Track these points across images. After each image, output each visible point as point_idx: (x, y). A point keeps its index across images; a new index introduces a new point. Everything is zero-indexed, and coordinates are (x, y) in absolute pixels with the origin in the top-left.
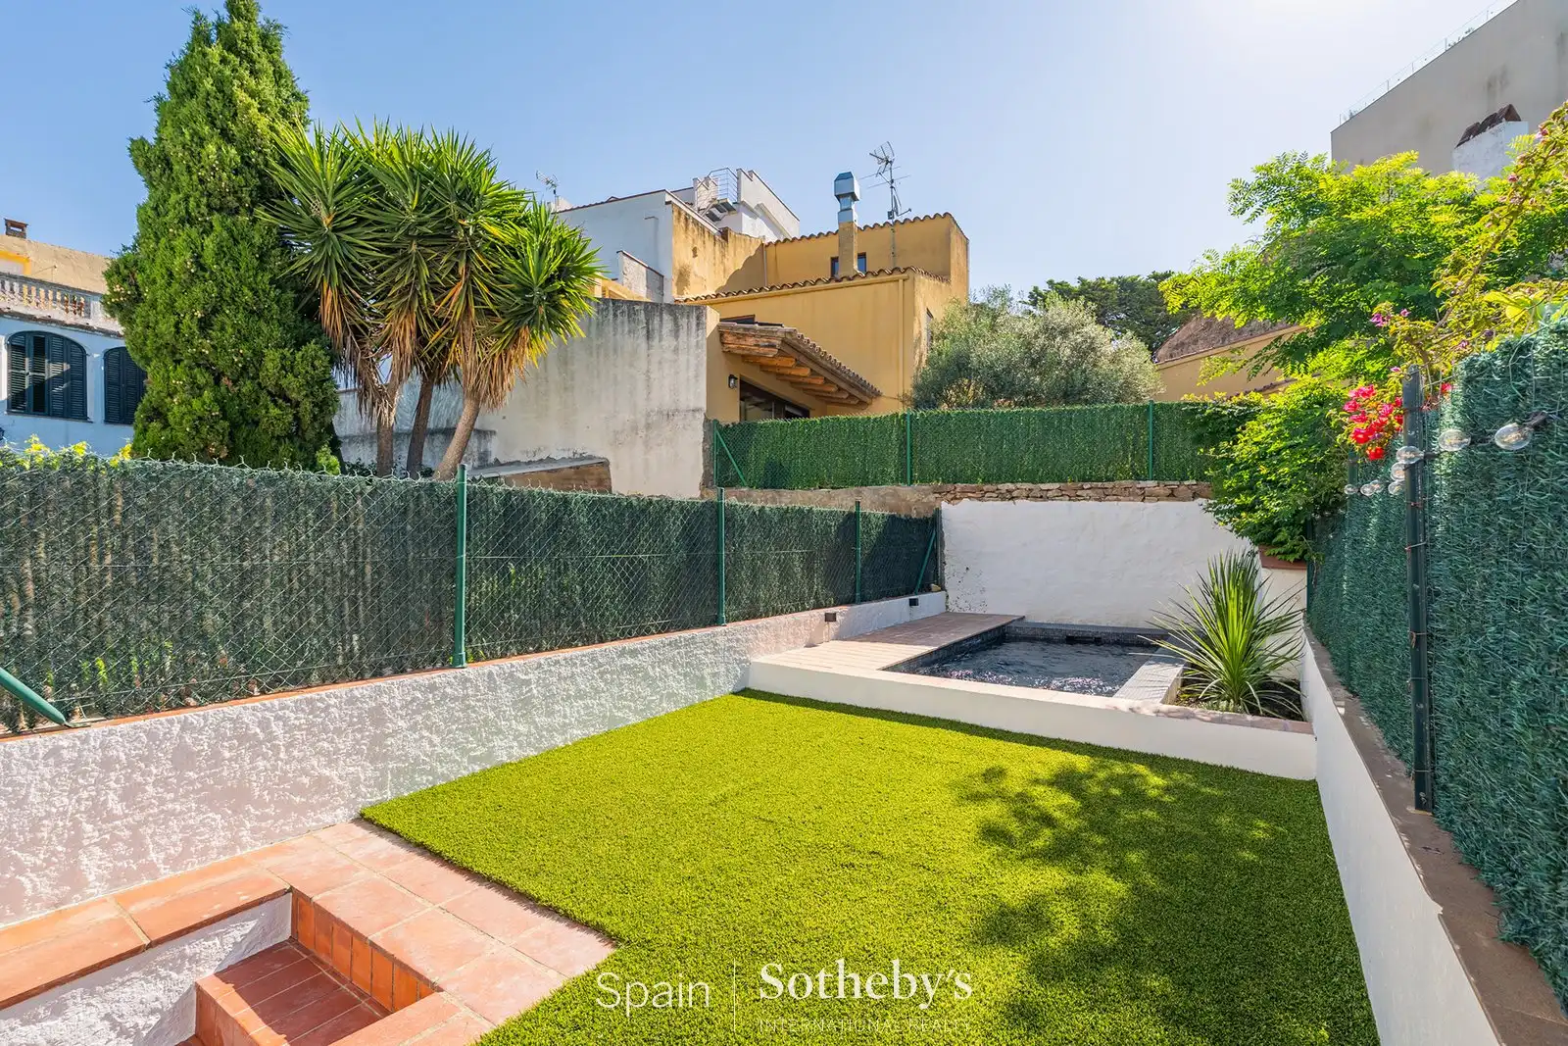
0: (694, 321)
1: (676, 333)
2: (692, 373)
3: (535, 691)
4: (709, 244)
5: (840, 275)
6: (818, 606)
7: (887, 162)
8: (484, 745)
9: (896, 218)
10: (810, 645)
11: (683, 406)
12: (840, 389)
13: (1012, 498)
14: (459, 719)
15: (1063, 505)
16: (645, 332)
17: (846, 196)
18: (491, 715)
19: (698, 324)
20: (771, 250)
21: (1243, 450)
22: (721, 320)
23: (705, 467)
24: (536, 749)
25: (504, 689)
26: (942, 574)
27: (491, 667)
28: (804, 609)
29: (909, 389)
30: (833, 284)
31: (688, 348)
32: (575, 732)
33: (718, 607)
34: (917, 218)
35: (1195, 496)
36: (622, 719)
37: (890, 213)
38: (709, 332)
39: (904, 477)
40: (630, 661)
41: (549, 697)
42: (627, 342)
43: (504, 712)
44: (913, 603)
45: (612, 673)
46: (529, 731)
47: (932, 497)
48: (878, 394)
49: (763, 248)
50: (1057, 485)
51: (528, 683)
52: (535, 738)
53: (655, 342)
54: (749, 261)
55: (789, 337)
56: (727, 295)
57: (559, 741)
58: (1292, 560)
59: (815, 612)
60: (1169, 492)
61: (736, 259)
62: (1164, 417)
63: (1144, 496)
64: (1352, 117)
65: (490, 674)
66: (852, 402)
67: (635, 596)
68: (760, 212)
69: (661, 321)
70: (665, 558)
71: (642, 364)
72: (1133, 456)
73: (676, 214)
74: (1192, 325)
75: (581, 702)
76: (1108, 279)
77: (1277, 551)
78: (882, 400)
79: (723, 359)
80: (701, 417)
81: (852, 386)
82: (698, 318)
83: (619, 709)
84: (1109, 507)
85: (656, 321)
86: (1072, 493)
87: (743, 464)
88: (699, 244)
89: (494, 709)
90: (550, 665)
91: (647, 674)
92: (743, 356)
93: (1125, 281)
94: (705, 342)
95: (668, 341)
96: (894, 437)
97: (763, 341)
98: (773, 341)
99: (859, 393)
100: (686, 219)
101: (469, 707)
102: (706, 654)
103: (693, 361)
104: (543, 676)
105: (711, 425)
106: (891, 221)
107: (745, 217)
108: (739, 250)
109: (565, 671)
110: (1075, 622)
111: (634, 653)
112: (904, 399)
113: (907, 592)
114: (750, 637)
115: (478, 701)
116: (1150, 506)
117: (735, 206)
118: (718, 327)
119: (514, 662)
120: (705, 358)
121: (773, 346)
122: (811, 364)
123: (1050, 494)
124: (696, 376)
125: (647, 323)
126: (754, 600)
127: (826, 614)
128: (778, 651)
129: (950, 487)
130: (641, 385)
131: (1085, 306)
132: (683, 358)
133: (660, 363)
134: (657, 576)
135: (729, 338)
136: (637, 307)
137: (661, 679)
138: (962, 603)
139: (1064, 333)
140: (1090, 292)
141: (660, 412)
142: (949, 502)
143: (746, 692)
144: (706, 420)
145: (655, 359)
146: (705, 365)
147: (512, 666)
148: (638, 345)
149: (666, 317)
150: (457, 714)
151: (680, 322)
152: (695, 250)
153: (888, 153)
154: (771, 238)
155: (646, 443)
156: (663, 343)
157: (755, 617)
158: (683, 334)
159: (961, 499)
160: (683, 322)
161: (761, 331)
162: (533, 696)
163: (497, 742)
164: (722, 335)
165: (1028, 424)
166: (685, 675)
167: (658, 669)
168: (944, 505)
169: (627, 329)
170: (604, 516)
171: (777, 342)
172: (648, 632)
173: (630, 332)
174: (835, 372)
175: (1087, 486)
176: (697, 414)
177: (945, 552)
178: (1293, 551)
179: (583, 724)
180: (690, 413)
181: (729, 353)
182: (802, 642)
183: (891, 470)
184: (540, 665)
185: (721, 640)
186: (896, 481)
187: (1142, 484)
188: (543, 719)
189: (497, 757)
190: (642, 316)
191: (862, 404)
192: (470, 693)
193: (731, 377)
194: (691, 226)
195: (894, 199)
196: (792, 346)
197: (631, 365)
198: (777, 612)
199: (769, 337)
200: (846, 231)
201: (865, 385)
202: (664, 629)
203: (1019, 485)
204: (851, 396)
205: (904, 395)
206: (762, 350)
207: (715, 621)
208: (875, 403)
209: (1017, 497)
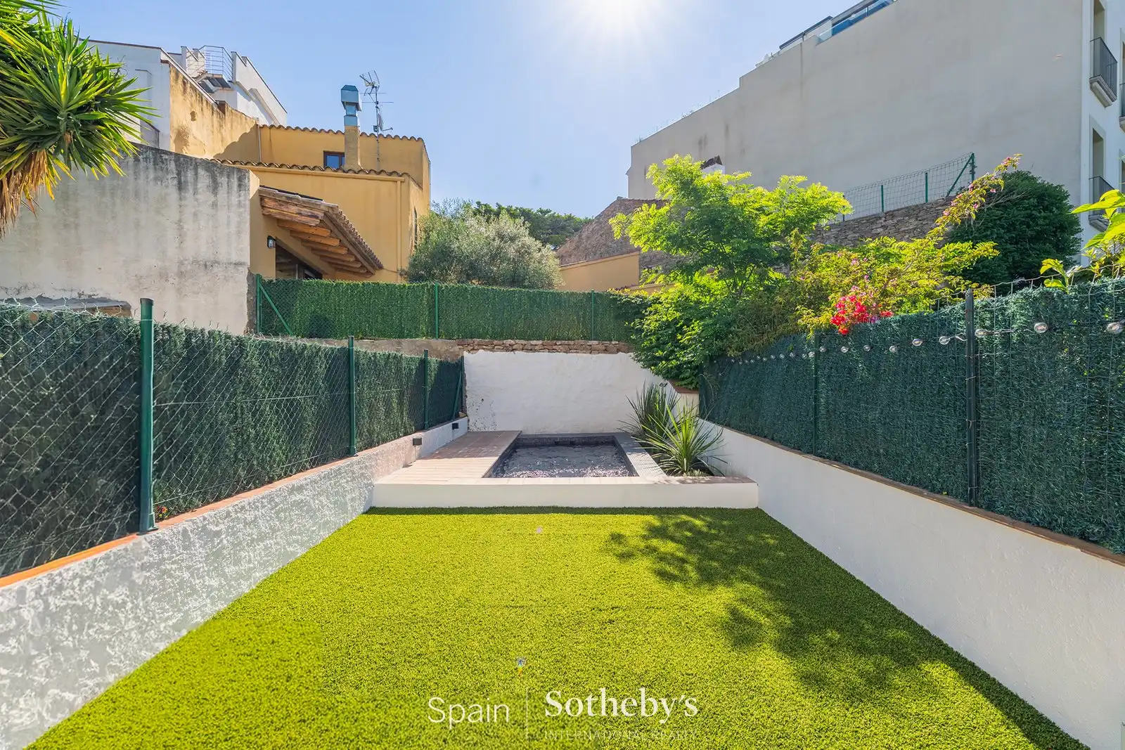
0: (235, 182)
1: (215, 187)
2: (233, 229)
3: (225, 542)
4: (207, 112)
5: (346, 167)
6: (406, 434)
7: (373, 87)
8: (179, 611)
9: (380, 132)
10: (406, 466)
11: (222, 257)
12: (357, 260)
13: (513, 350)
14: (155, 587)
15: (545, 355)
16: (175, 182)
17: (351, 105)
18: (186, 575)
19: (240, 186)
20: (266, 132)
21: (651, 323)
22: (260, 186)
23: (249, 316)
24: (226, 601)
25: (198, 545)
26: (465, 404)
27: (184, 522)
28: (399, 437)
29: (406, 266)
30: (340, 173)
31: (229, 206)
32: (257, 574)
33: (351, 442)
34: (397, 136)
35: (618, 351)
36: (293, 553)
37: (375, 128)
38: (251, 196)
39: (432, 333)
40: (298, 497)
41: (237, 545)
42: (154, 190)
43: (198, 569)
44: (455, 426)
45: (284, 511)
46: (220, 584)
47: (457, 348)
48: (381, 267)
49: (257, 128)
50: (540, 342)
51: (218, 534)
52: (225, 590)
53: (189, 194)
54: (244, 136)
55: (330, 211)
56: (234, 163)
57: (245, 588)
58: (692, 388)
59: (406, 438)
60: (604, 348)
61: (234, 133)
62: (599, 301)
63: (591, 350)
64: (640, 141)
65: (185, 531)
66: (362, 271)
67: (294, 435)
68: (251, 95)
69: (196, 174)
70: (315, 399)
71: (173, 214)
72: (583, 325)
73: (173, 74)
74: (568, 245)
75: (262, 544)
76: (514, 208)
77: (683, 383)
78: (384, 271)
79: (261, 220)
80: (244, 272)
81: (366, 259)
82: (240, 180)
83: (289, 544)
84: (573, 356)
85: (190, 174)
86: (550, 348)
87: (288, 315)
88: (197, 109)
89: (188, 568)
90: (236, 512)
91: (310, 506)
92: (278, 220)
93: (524, 211)
94: (248, 203)
95: (205, 196)
96: (425, 302)
97: (305, 211)
98: (316, 212)
99: (370, 264)
100: (184, 83)
101: (164, 572)
102: (347, 482)
103: (235, 219)
104: (231, 524)
105: (254, 279)
106: (376, 134)
107: (240, 98)
108: (235, 124)
109: (249, 516)
110: (554, 432)
111: (300, 489)
112: (402, 273)
113: (449, 419)
114: (373, 463)
115: (173, 563)
116: (595, 356)
117: (230, 84)
118: (259, 191)
119: (206, 515)
120: (249, 217)
121: (316, 217)
122: (342, 238)
123: (536, 348)
124: (239, 233)
125: (179, 174)
126: (370, 432)
127: (414, 440)
128: (388, 473)
129: (470, 341)
130: (171, 234)
131: (524, 223)
132: (222, 215)
133: (195, 215)
134: (309, 413)
135: (269, 203)
136: (165, 157)
137: (319, 509)
138: (479, 425)
139: (512, 239)
140: (526, 214)
141: (195, 262)
142: (469, 352)
143: (372, 511)
144: (250, 274)
145: (189, 211)
146: (248, 225)
147: (205, 519)
148: (167, 194)
149: (201, 172)
150: (152, 583)
151: (219, 180)
152: (193, 114)
153: (374, 79)
154: (263, 121)
155: (179, 291)
156: (198, 196)
157: (371, 447)
158: (222, 192)
159: (478, 350)
160: (223, 180)
161: (304, 202)
162: (223, 548)
163: (193, 603)
164: (262, 199)
165: (520, 300)
166: (335, 503)
167: (317, 502)
168: (466, 354)
169: (152, 176)
170: (271, 360)
171: (321, 215)
172: (304, 469)
173: (156, 179)
174: (355, 245)
175: (559, 343)
176: (240, 268)
177: (467, 388)
178: (691, 383)
179: (264, 565)
180: (232, 266)
181: (269, 217)
182: (401, 464)
183: (423, 327)
184: (228, 514)
185: (356, 468)
186: (426, 335)
187: (590, 343)
188: (232, 568)
189: (192, 619)
190: (172, 166)
191: (369, 273)
192: (166, 556)
193: (269, 238)
194: (189, 90)
195: (379, 117)
196: (332, 221)
197: (158, 212)
198: (385, 441)
199: (311, 209)
200: (351, 133)
201: (374, 259)
202: (315, 463)
203: (517, 341)
204: (363, 267)
205: (402, 270)
206: (304, 219)
207: (349, 453)
208: (377, 273)
209: (516, 350)
